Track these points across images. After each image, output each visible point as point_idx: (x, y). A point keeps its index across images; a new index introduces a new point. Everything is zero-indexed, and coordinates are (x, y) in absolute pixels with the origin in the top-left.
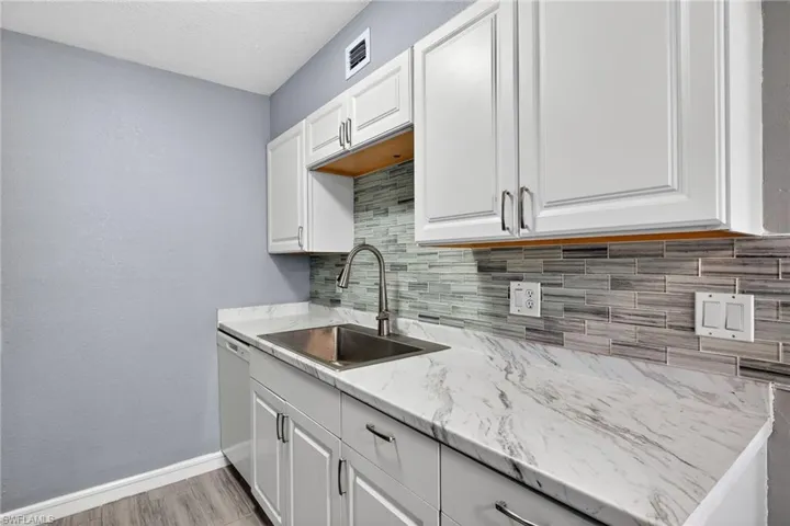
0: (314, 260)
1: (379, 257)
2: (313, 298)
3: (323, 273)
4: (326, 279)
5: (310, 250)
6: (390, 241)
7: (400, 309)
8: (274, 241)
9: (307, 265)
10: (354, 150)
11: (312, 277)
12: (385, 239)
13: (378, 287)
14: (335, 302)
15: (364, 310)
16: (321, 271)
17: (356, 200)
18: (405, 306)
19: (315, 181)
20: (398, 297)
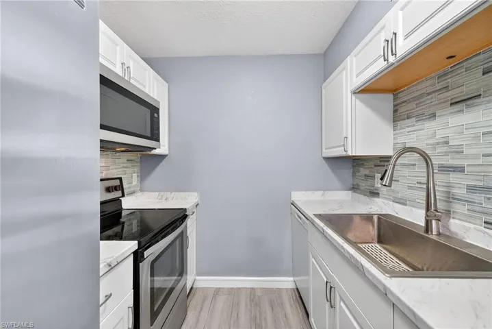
0: (356, 162)
1: (426, 158)
2: (354, 188)
3: (363, 171)
4: (366, 176)
5: (353, 154)
6: (438, 144)
7: (452, 210)
8: (326, 149)
9: (351, 166)
10: (398, 62)
11: (354, 174)
12: (431, 141)
13: (425, 186)
14: (374, 194)
15: (406, 205)
16: (361, 169)
17: (395, 111)
18: (459, 208)
19: (358, 101)
20: (450, 198)
